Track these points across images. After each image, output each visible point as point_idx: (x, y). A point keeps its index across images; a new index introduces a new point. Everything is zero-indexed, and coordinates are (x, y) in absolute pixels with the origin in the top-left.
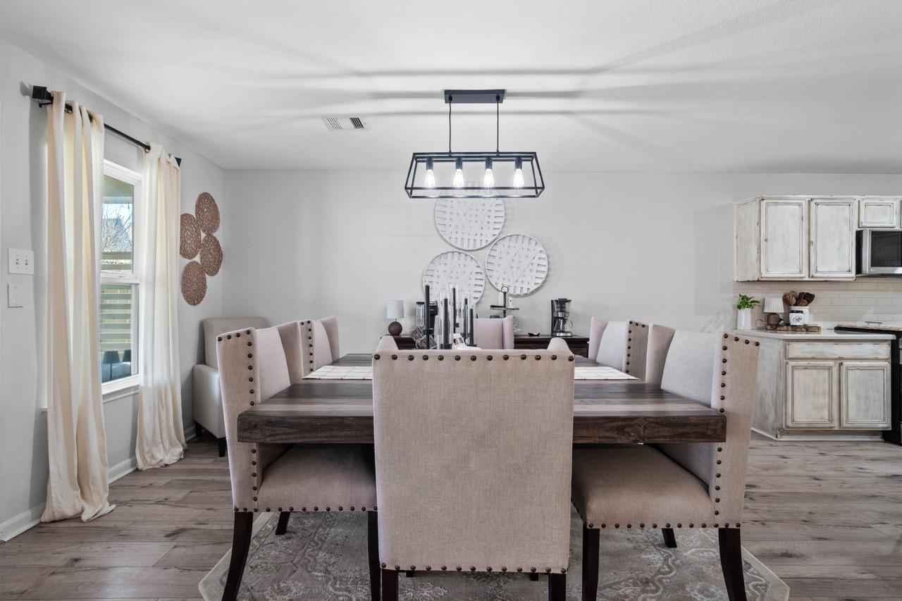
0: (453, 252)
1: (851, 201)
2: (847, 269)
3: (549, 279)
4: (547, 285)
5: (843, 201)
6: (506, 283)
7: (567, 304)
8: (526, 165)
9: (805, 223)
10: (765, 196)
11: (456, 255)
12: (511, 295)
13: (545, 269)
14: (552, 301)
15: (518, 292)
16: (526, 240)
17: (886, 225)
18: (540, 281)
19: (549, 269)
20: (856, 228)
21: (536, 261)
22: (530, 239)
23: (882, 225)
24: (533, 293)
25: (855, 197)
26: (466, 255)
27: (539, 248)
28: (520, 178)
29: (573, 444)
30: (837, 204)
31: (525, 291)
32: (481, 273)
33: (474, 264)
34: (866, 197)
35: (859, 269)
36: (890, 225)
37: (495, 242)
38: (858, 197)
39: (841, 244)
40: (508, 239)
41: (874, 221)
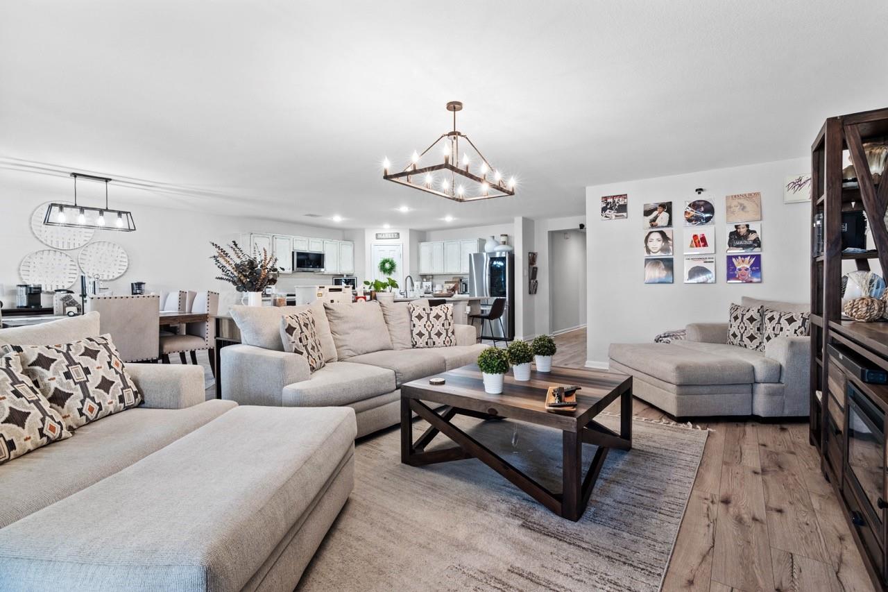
0: (49, 250)
1: (290, 238)
2: (289, 268)
3: (129, 270)
4: (127, 273)
5: (287, 238)
6: (96, 272)
7: (143, 285)
8: (124, 215)
9: (271, 246)
10: (253, 232)
11: (52, 253)
12: (100, 280)
13: (126, 264)
14: (132, 284)
15: (105, 278)
16: (111, 245)
18: (123, 272)
19: (129, 264)
20: (292, 250)
21: (119, 259)
22: (114, 245)
23: (302, 249)
24: (117, 279)
25: (291, 236)
26: (61, 253)
27: (121, 250)
28: (120, 223)
29: (160, 326)
30: (284, 239)
31: (111, 278)
32: (75, 265)
33: (68, 259)
34: (296, 236)
35: (293, 269)
37: (86, 245)
38: (293, 236)
39: (286, 257)
40: (96, 244)
41: (299, 247)
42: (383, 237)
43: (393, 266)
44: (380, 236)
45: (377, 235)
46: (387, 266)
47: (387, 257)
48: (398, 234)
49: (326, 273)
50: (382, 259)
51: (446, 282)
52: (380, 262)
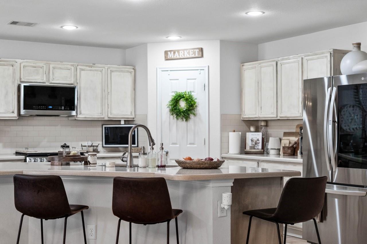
1: (14, 63)
2: (11, 111)
5: (8, 63)
17: (38, 81)
20: (16, 83)
23: (36, 81)
25: (17, 60)
30: (4, 65)
34: (25, 60)
35: (19, 112)
36: (41, 81)
38: (19, 61)
39: (7, 94)
41: (30, 78)
42: (177, 55)
43: (192, 106)
44: (170, 55)
45: (166, 53)
46: (183, 105)
47: (181, 90)
48: (202, 50)
49: (80, 117)
50: (174, 94)
51: (286, 134)
52: (170, 98)
